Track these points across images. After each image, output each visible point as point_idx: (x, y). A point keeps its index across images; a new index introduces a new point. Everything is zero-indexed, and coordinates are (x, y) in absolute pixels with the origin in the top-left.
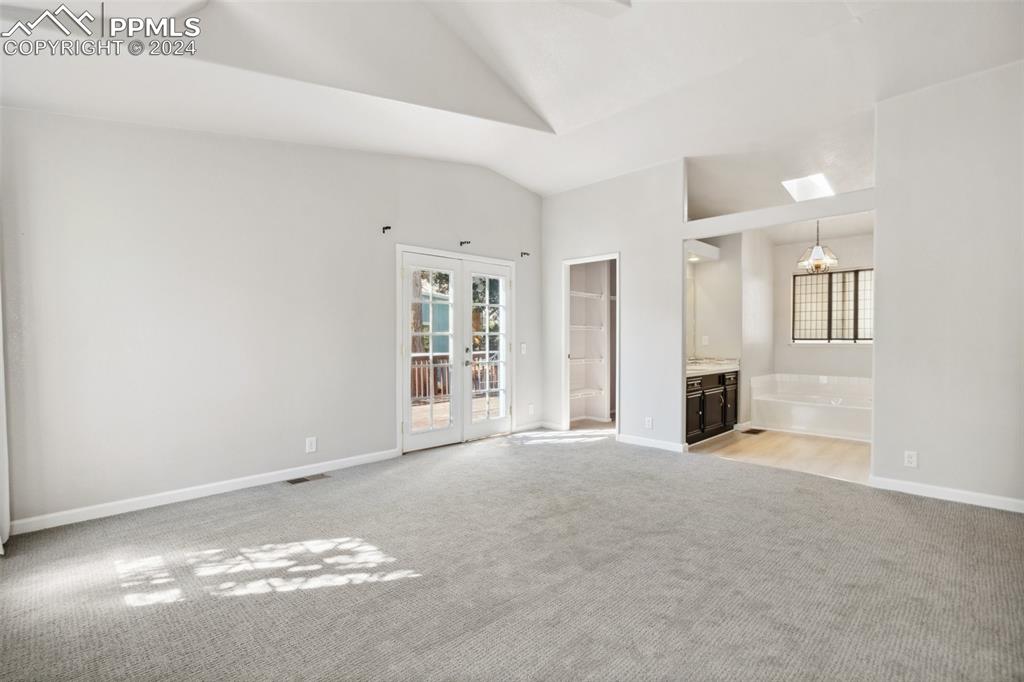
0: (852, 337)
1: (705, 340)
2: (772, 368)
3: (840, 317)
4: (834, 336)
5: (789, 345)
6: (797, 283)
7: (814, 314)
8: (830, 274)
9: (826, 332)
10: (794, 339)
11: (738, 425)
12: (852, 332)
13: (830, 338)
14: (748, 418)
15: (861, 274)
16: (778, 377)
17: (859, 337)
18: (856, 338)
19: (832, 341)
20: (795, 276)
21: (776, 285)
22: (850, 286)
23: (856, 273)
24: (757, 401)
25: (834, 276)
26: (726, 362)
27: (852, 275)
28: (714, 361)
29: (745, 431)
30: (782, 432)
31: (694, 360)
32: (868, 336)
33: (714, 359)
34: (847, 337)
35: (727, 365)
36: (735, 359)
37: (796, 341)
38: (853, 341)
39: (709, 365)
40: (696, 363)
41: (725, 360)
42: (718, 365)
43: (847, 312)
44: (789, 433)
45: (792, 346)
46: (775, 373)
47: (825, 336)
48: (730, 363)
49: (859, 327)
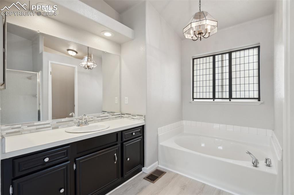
0: (228, 97)
1: (126, 100)
2: (180, 116)
3: (220, 84)
4: (217, 97)
5: (190, 102)
6: (195, 63)
7: (205, 82)
8: (214, 56)
9: (211, 94)
10: (193, 98)
11: (145, 168)
12: (228, 93)
13: (214, 98)
14: (156, 159)
15: (233, 55)
16: (184, 122)
17: (233, 97)
18: (230, 98)
19: (216, 100)
20: (193, 59)
21: (182, 65)
22: (227, 63)
23: (230, 53)
24: (162, 146)
25: (216, 57)
26: (137, 117)
27: (227, 55)
28: (130, 116)
29: (149, 173)
30: (177, 174)
31: (120, 114)
32: (238, 97)
33: (130, 114)
34: (225, 97)
35: (138, 120)
36: (142, 116)
37: (194, 100)
38: (229, 100)
39: (128, 118)
40: (122, 117)
41: (136, 116)
42: (133, 119)
43: (225, 80)
44: (182, 176)
45: (192, 103)
46: (183, 120)
47: (211, 97)
48: (139, 118)
49: (233, 90)
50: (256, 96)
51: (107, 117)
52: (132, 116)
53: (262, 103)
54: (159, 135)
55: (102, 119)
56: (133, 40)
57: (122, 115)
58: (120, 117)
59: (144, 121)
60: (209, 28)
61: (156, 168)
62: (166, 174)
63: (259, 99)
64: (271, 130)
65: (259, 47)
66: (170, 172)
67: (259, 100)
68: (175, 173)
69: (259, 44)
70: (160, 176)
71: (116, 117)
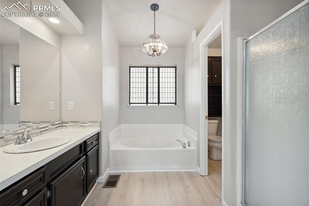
0: (157, 102)
1: (70, 106)
3: (152, 91)
4: (149, 102)
5: (128, 107)
6: (131, 71)
7: (140, 89)
8: (147, 68)
9: (145, 99)
10: (130, 103)
12: (157, 99)
13: (147, 103)
14: (108, 166)
15: (161, 69)
16: (122, 126)
18: (159, 103)
19: (148, 105)
20: (130, 67)
22: (156, 75)
23: (159, 68)
24: (114, 151)
25: (149, 69)
27: (157, 69)
28: (79, 124)
29: (105, 181)
30: (131, 173)
31: (60, 123)
32: (164, 102)
33: (78, 122)
34: (155, 102)
35: (90, 127)
36: (97, 122)
37: (131, 104)
38: (158, 104)
39: (74, 127)
40: (63, 126)
41: (88, 123)
42: (82, 127)
43: (155, 88)
44: (135, 173)
45: (130, 107)
46: (121, 124)
47: (145, 102)
48: (92, 125)
49: (160, 97)
50: (174, 102)
51: (47, 128)
52: (81, 123)
53: (178, 106)
54: (110, 140)
55: (41, 132)
56: (83, 36)
57: (62, 124)
58: (60, 126)
59: (100, 127)
60: (160, 48)
61: (108, 174)
62: (121, 176)
63: (176, 103)
64: (183, 124)
65: (176, 67)
66: (123, 173)
67: (176, 105)
68: (129, 172)
69: (176, 65)
70: (117, 179)
71: (56, 127)
